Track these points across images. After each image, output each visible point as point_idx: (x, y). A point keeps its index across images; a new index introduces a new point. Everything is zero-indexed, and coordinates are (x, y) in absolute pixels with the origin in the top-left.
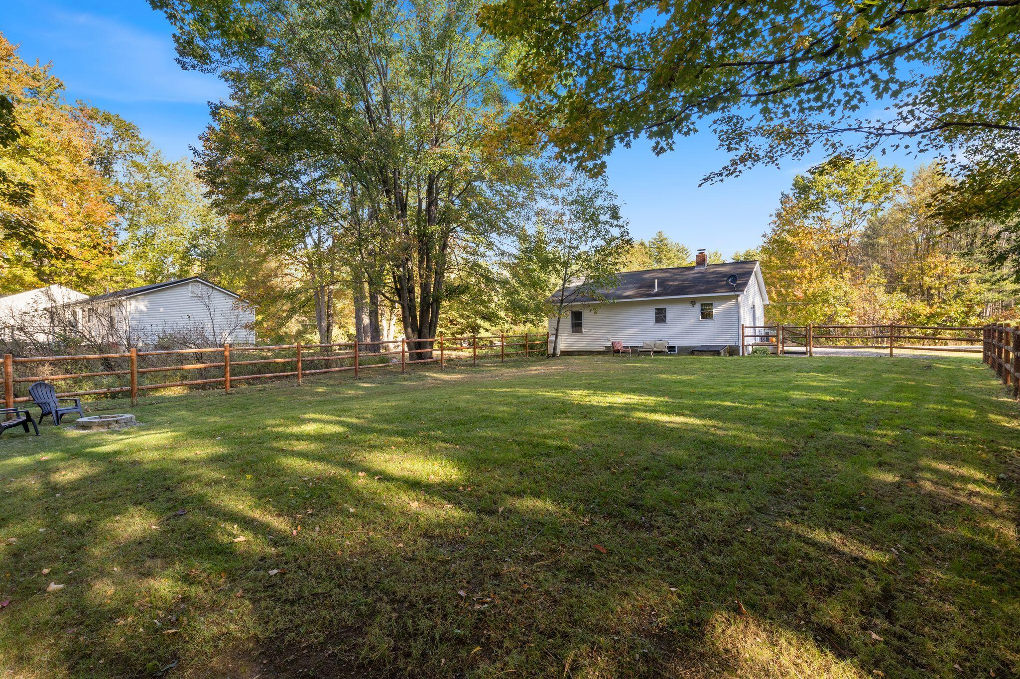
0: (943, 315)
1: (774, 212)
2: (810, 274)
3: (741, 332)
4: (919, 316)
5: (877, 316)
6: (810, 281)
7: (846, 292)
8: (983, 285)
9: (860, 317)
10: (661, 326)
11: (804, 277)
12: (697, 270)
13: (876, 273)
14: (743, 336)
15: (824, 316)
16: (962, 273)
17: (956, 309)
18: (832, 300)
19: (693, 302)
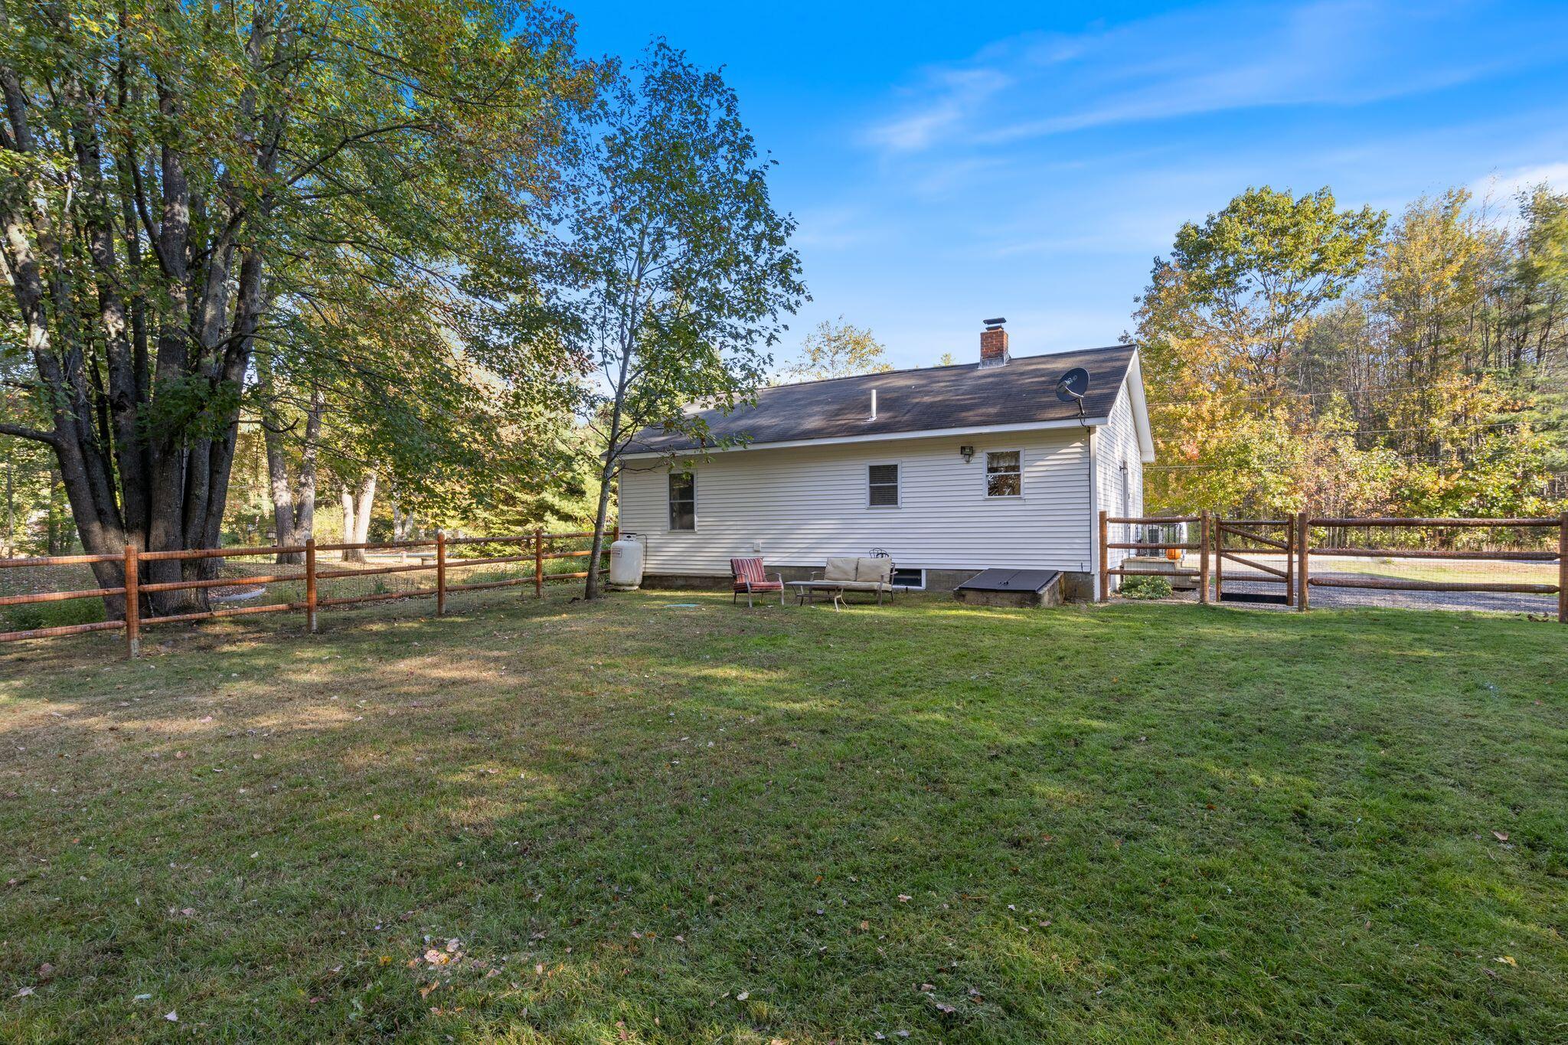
0: (1471, 492)
1: (1143, 294)
2: (1212, 413)
3: (1096, 535)
4: (1424, 494)
5: (1345, 495)
6: (1212, 426)
7: (1281, 447)
8: (1545, 435)
9: (1309, 496)
10: (884, 513)
11: (1199, 416)
12: (983, 370)
13: (1338, 411)
14: (1104, 547)
15: (1238, 492)
16: (1501, 410)
17: (1496, 482)
18: (1255, 463)
19: (967, 449)
